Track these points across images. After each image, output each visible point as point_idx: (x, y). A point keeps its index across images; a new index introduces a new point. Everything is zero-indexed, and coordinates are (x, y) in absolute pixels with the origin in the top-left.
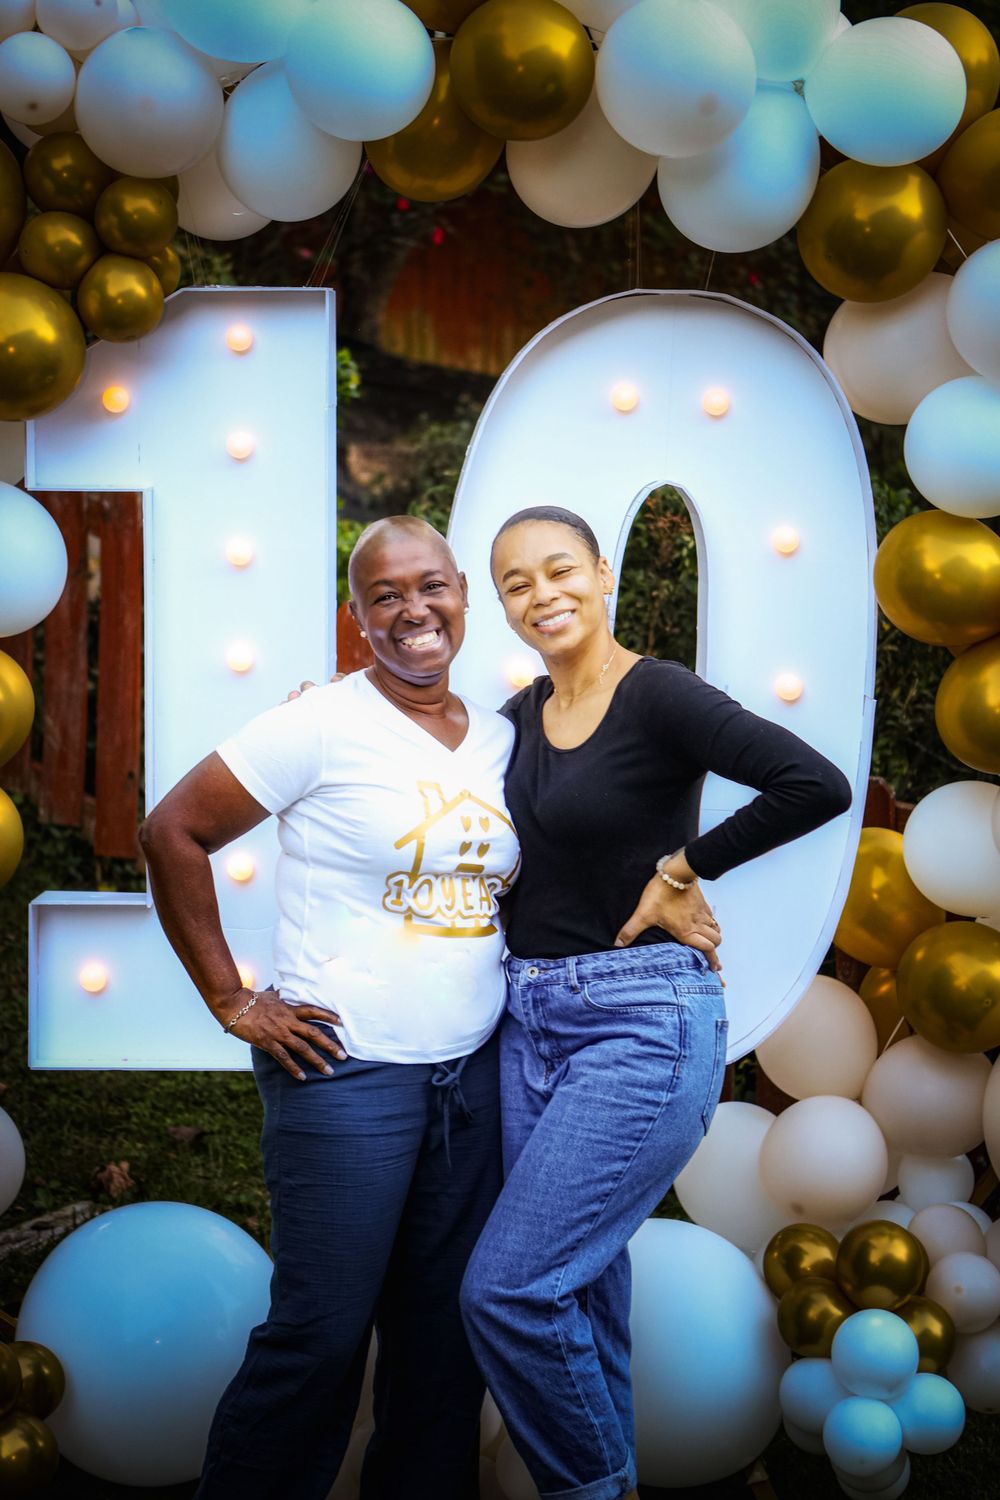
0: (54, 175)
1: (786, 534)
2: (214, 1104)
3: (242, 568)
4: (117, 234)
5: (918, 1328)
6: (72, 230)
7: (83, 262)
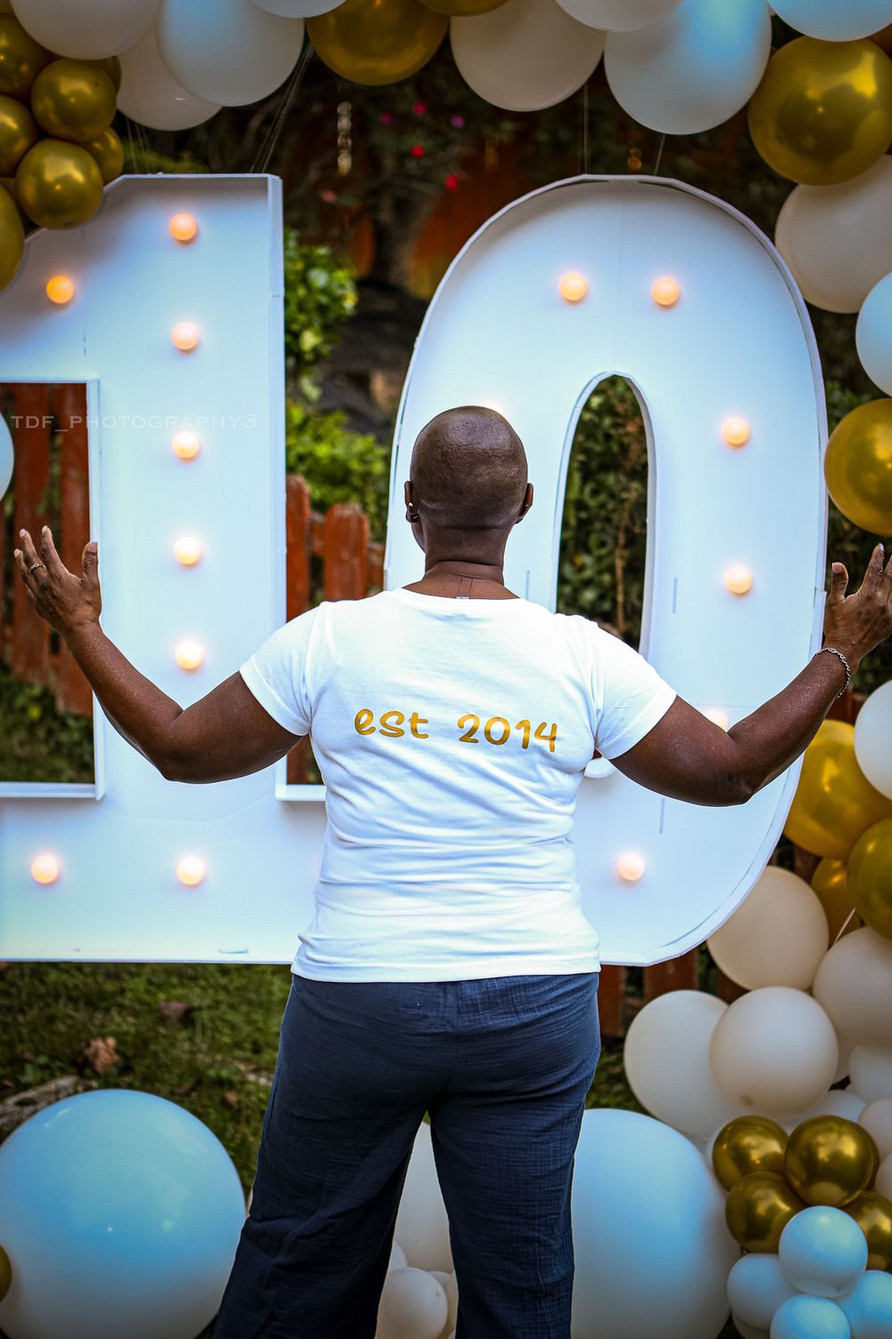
1: (735, 425)
2: (206, 979)
3: (189, 460)
4: (53, 117)
5: (866, 1224)
6: (9, 114)
7: (21, 145)
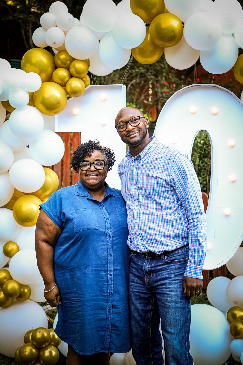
0: (60, 60)
4: (74, 73)
6: (64, 72)
7: (67, 79)
